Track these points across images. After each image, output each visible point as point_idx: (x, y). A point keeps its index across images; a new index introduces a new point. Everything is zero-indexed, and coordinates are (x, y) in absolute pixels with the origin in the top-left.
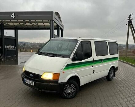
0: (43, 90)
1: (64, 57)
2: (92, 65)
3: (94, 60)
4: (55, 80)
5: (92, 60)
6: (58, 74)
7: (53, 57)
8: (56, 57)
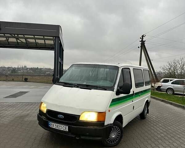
0: (82, 137)
1: (106, 90)
2: (132, 99)
3: (134, 93)
4: (101, 122)
5: (132, 93)
6: (103, 114)
7: (91, 89)
8: (95, 89)
